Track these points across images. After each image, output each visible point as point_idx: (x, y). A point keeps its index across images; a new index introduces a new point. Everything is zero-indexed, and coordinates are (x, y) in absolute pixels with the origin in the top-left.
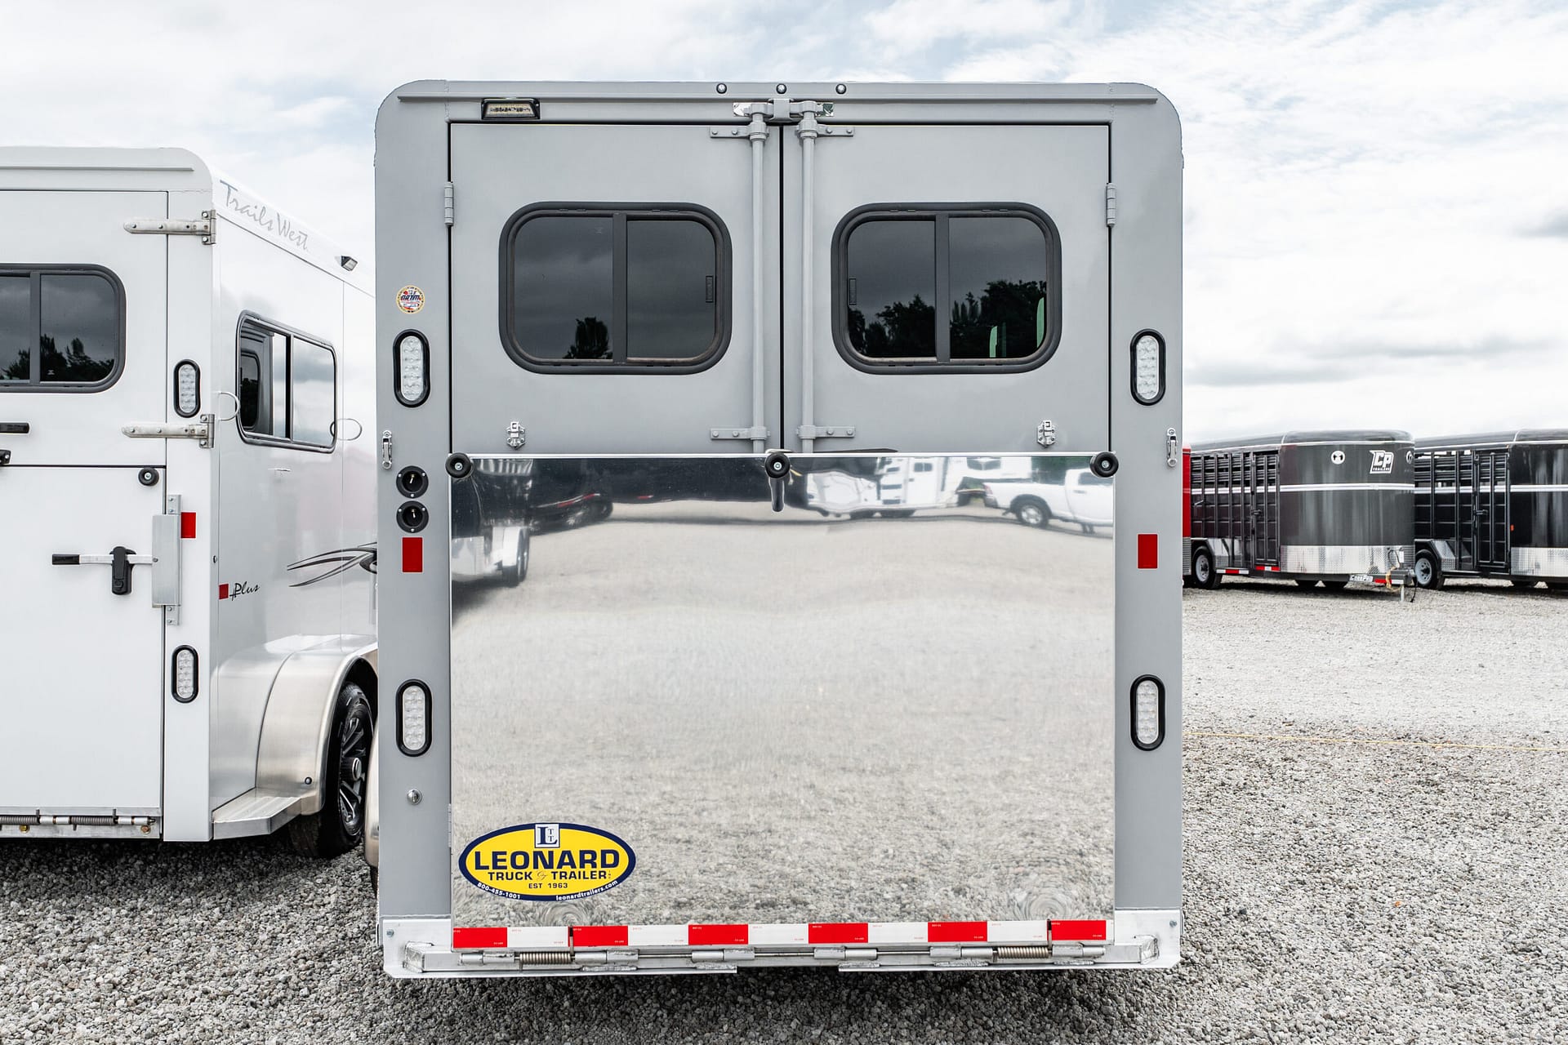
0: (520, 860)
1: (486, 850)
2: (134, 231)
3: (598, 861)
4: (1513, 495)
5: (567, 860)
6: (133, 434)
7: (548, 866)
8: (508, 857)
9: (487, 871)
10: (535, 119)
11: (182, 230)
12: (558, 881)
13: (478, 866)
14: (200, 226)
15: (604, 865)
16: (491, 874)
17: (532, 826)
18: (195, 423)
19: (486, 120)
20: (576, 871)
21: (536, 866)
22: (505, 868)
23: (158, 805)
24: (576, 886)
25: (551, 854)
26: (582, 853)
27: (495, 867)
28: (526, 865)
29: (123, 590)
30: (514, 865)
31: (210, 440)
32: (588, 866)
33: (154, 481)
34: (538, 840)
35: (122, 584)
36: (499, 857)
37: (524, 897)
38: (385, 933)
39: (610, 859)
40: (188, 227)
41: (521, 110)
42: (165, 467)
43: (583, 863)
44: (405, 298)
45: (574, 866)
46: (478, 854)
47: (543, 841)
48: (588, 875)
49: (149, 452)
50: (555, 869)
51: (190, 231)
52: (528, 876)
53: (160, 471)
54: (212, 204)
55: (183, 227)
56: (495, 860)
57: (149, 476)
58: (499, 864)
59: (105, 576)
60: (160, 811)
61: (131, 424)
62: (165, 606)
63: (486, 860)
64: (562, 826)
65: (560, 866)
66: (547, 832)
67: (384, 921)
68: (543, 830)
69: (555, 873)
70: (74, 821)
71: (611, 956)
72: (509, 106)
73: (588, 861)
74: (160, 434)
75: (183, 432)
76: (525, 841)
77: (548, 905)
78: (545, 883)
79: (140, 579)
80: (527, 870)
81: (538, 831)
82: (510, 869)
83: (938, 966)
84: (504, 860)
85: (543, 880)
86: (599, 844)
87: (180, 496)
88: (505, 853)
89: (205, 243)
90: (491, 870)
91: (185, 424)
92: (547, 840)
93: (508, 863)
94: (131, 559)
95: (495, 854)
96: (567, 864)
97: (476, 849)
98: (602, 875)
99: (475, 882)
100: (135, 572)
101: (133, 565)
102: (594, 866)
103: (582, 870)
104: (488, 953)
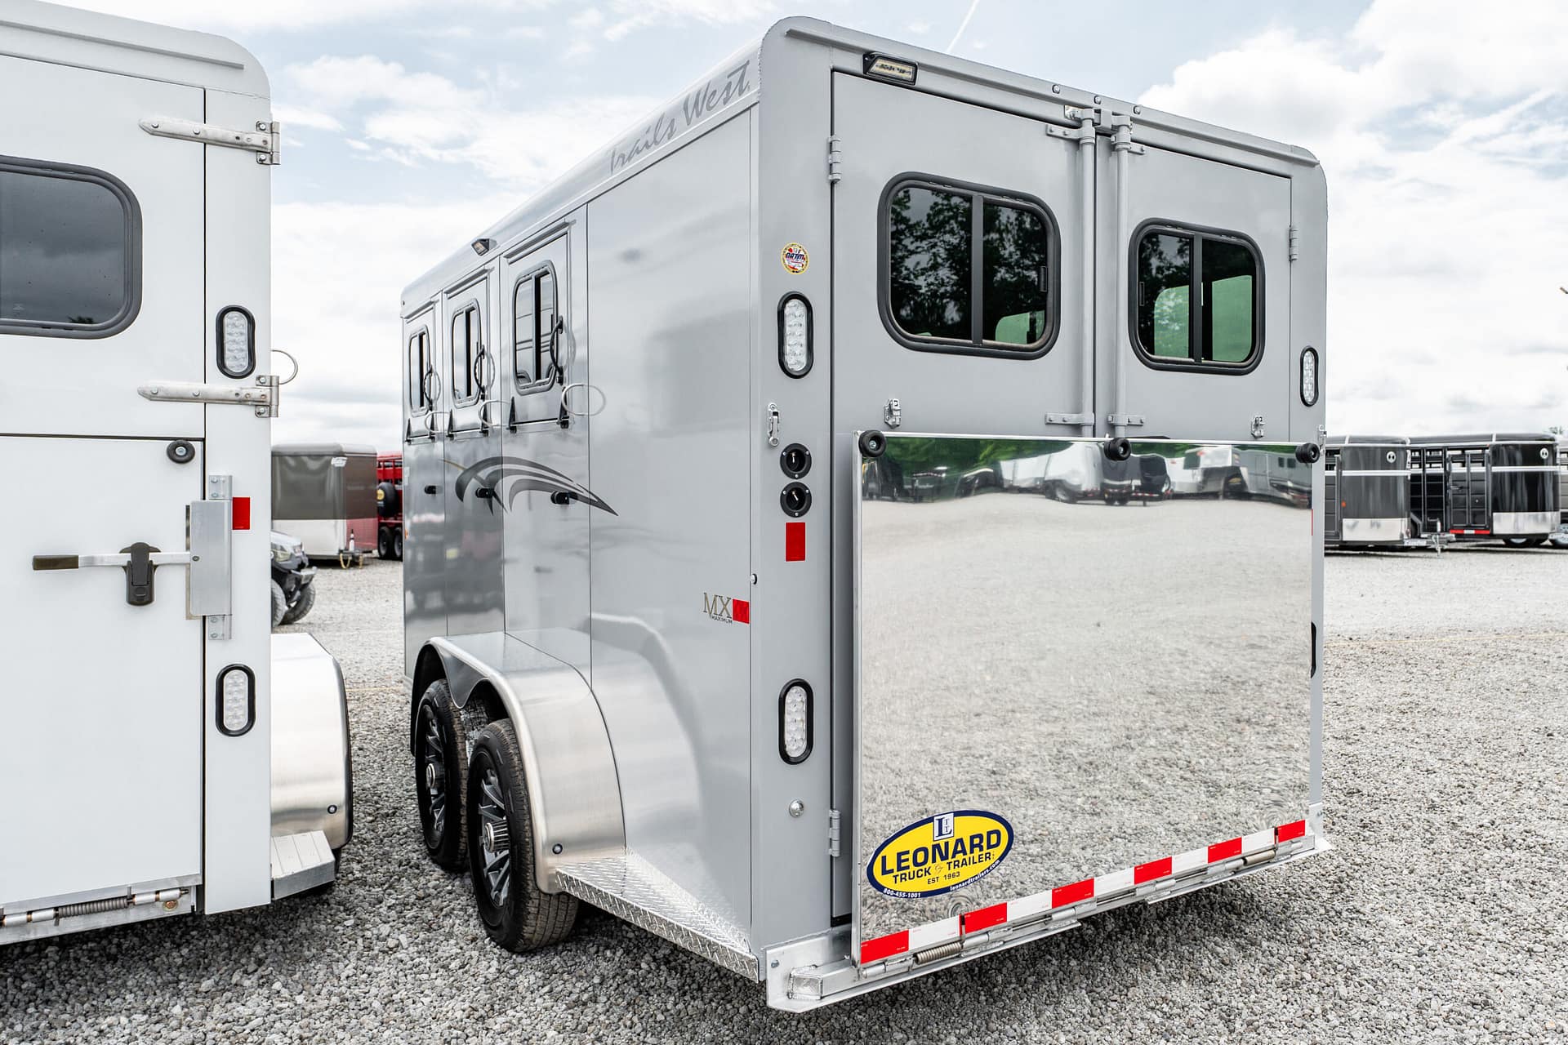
0: (921, 857)
1: (890, 852)
2: (154, 131)
3: (984, 844)
4: (1495, 475)
5: (959, 848)
6: (153, 397)
7: (944, 858)
8: (910, 856)
9: (892, 874)
10: (909, 85)
11: (229, 140)
12: (952, 871)
13: (885, 872)
14: (257, 139)
15: (989, 846)
16: (895, 877)
17: (931, 820)
18: (247, 386)
19: (867, 74)
20: (967, 857)
21: (934, 861)
22: (908, 867)
23: (198, 871)
24: (967, 872)
25: (947, 844)
26: (972, 838)
27: (900, 868)
28: (925, 862)
29: (146, 600)
30: (916, 864)
31: (274, 407)
32: (977, 850)
33: (190, 455)
34: (937, 833)
35: (140, 590)
36: (903, 857)
37: (924, 895)
38: (769, 965)
39: (994, 838)
40: (238, 138)
41: (903, 72)
42: (203, 440)
43: (973, 846)
44: (790, 256)
45: (965, 854)
46: (884, 858)
47: (940, 834)
48: (976, 860)
49: (182, 421)
50: (950, 860)
51: (238, 145)
52: (927, 872)
53: (197, 446)
54: (271, 115)
55: (231, 137)
56: (899, 861)
57: (181, 451)
58: (903, 865)
59: (118, 583)
60: (200, 878)
61: (153, 384)
62: (204, 617)
63: (892, 864)
64: (957, 814)
65: (954, 856)
66: (944, 822)
67: (768, 952)
68: (940, 821)
69: (949, 863)
70: (59, 914)
71: (993, 936)
72: (894, 65)
73: (977, 846)
74: (195, 399)
75: (233, 397)
76: (924, 837)
77: (944, 896)
78: (941, 876)
79: (168, 585)
80: (927, 866)
81: (936, 823)
82: (913, 868)
83: (1207, 883)
84: (907, 860)
85: (940, 873)
86: (985, 825)
87: (231, 477)
88: (907, 852)
89: (261, 162)
90: (896, 873)
91: (230, 387)
92: (944, 832)
93: (910, 863)
94: (152, 556)
95: (899, 855)
96: (960, 852)
97: (882, 854)
98: (988, 857)
99: (880, 888)
100: (158, 575)
101: (156, 566)
102: (981, 849)
103: (971, 855)
104: (891, 961)
